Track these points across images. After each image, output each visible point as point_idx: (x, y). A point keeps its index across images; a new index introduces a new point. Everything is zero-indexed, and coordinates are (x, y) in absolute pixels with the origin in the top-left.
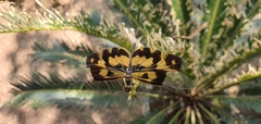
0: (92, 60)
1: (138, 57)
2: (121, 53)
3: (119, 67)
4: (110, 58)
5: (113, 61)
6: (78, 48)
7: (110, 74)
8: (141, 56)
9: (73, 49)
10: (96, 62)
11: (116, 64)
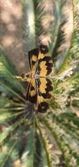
0: (44, 49)
1: (46, 82)
2: (49, 70)
3: (39, 69)
4: (45, 62)
5: (43, 64)
6: (63, 32)
7: (34, 63)
8: (47, 85)
9: (62, 29)
10: (43, 52)
11: (41, 67)
